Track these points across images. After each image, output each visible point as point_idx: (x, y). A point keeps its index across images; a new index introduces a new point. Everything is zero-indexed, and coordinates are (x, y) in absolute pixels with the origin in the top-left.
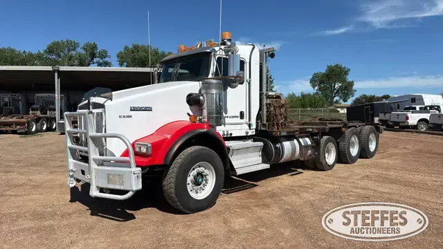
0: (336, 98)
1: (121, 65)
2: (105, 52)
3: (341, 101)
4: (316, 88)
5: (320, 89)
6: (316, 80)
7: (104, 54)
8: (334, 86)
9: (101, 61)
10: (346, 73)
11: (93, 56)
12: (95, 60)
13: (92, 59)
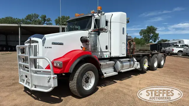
0: (151, 41)
1: (57, 25)
2: (50, 19)
3: (153, 42)
4: (142, 36)
5: (143, 37)
6: (142, 32)
7: (49, 20)
8: (150, 35)
9: (48, 23)
10: (155, 30)
11: (45, 20)
12: (46, 22)
13: (44, 22)
